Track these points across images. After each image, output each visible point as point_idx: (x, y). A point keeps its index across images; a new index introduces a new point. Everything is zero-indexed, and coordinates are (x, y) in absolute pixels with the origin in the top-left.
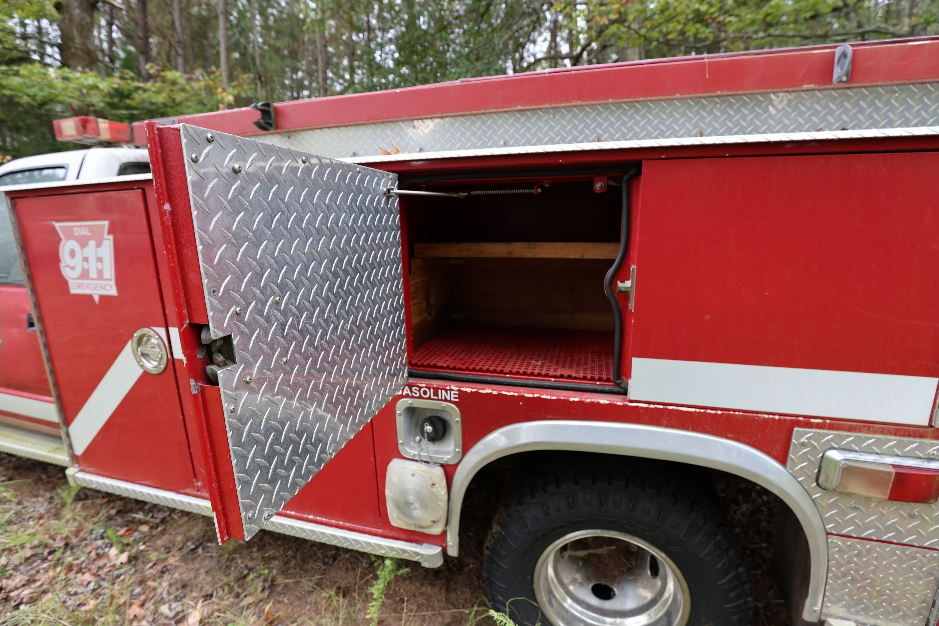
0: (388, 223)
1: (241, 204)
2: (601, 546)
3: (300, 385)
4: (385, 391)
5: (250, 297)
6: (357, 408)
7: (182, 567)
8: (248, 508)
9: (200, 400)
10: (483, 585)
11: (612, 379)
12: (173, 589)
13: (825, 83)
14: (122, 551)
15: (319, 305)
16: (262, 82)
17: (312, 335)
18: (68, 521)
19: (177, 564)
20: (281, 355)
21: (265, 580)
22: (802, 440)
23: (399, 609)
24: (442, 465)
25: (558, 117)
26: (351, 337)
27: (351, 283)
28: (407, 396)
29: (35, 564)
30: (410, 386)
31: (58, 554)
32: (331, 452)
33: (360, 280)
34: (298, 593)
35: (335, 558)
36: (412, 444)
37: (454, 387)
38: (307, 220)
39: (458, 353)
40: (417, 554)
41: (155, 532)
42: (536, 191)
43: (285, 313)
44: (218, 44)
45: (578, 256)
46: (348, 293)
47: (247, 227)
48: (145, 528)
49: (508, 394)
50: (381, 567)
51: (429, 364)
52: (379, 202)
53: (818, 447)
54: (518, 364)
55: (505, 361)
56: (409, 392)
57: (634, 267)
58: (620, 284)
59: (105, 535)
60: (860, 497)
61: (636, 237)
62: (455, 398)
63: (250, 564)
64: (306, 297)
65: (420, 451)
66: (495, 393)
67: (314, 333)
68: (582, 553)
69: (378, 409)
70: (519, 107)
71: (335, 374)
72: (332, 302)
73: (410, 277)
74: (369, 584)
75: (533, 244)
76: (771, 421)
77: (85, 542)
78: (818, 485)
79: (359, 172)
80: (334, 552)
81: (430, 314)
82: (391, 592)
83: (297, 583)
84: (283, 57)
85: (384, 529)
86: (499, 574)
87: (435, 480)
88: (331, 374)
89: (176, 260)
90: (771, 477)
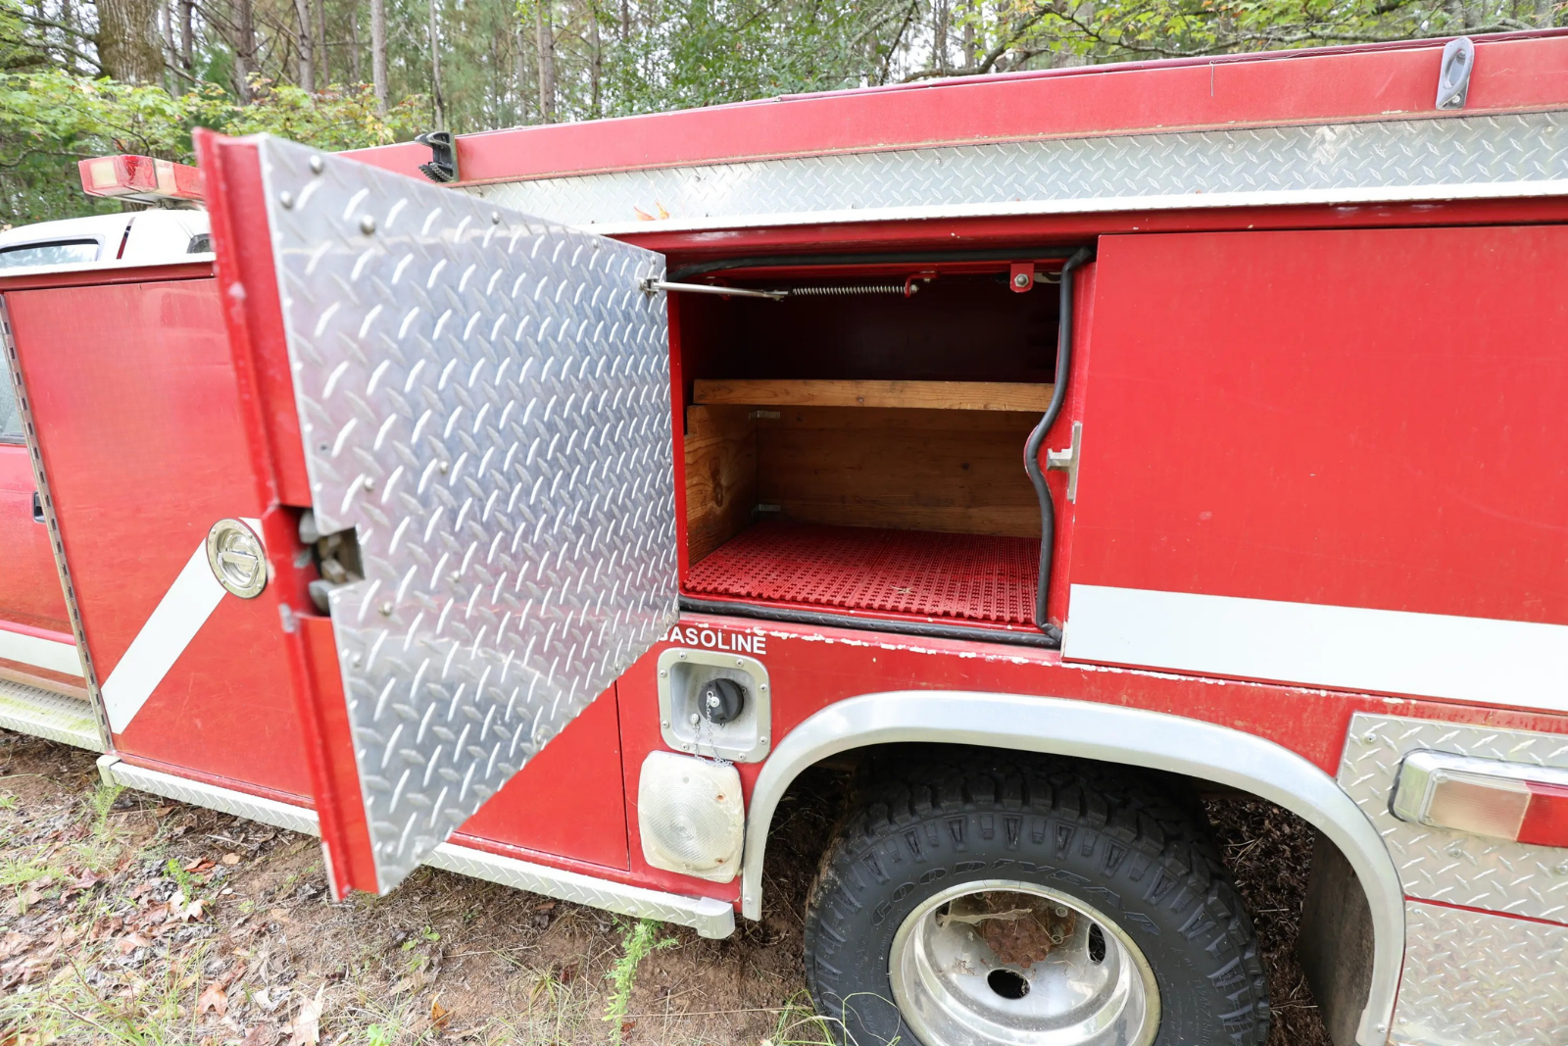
0: (647, 339)
1: (376, 291)
2: (1007, 908)
3: (485, 621)
4: (638, 634)
5: (392, 459)
6: (587, 663)
7: (294, 925)
8: (386, 837)
9: (299, 644)
10: (803, 968)
11: (1034, 620)
12: (278, 962)
13: (1421, 108)
14: (192, 898)
15: (520, 479)
16: (443, 109)
17: (507, 532)
18: (102, 845)
19: (285, 920)
20: (451, 566)
21: (434, 951)
22: (1367, 734)
23: (659, 1004)
24: (735, 764)
25: (947, 163)
26: (578, 538)
27: (578, 443)
28: (677, 643)
29: (45, 917)
30: (683, 627)
31: (84, 901)
32: (539, 739)
33: (596, 439)
34: (488, 974)
35: (552, 917)
36: (685, 726)
37: (758, 628)
38: (500, 327)
39: (766, 571)
40: (691, 915)
41: (249, 866)
42: (908, 289)
43: (458, 492)
44: (370, 43)
45: (979, 406)
46: (573, 460)
47: (388, 333)
48: (232, 859)
49: (853, 643)
50: (629, 935)
51: (716, 589)
52: (631, 303)
53: (1395, 747)
54: (870, 592)
55: (847, 586)
56: (680, 637)
57: (1077, 424)
58: (1052, 455)
59: (164, 870)
60: (1467, 836)
61: (1084, 370)
62: (759, 648)
63: (410, 924)
64: (496, 464)
65: (698, 739)
66: (830, 641)
67: (511, 529)
68: (974, 919)
69: (624, 664)
70: (881, 146)
71: (549, 601)
72: (543, 475)
73: (686, 437)
74: (607, 962)
75: (900, 384)
76: (1312, 700)
77: (131, 880)
78: (1392, 813)
79: (596, 247)
80: (551, 906)
81: (719, 503)
82: (647, 976)
83: (487, 957)
84: (480, 67)
85: (635, 871)
86: (831, 952)
87: (722, 791)
88: (540, 602)
89: (254, 387)
90: (1308, 796)
